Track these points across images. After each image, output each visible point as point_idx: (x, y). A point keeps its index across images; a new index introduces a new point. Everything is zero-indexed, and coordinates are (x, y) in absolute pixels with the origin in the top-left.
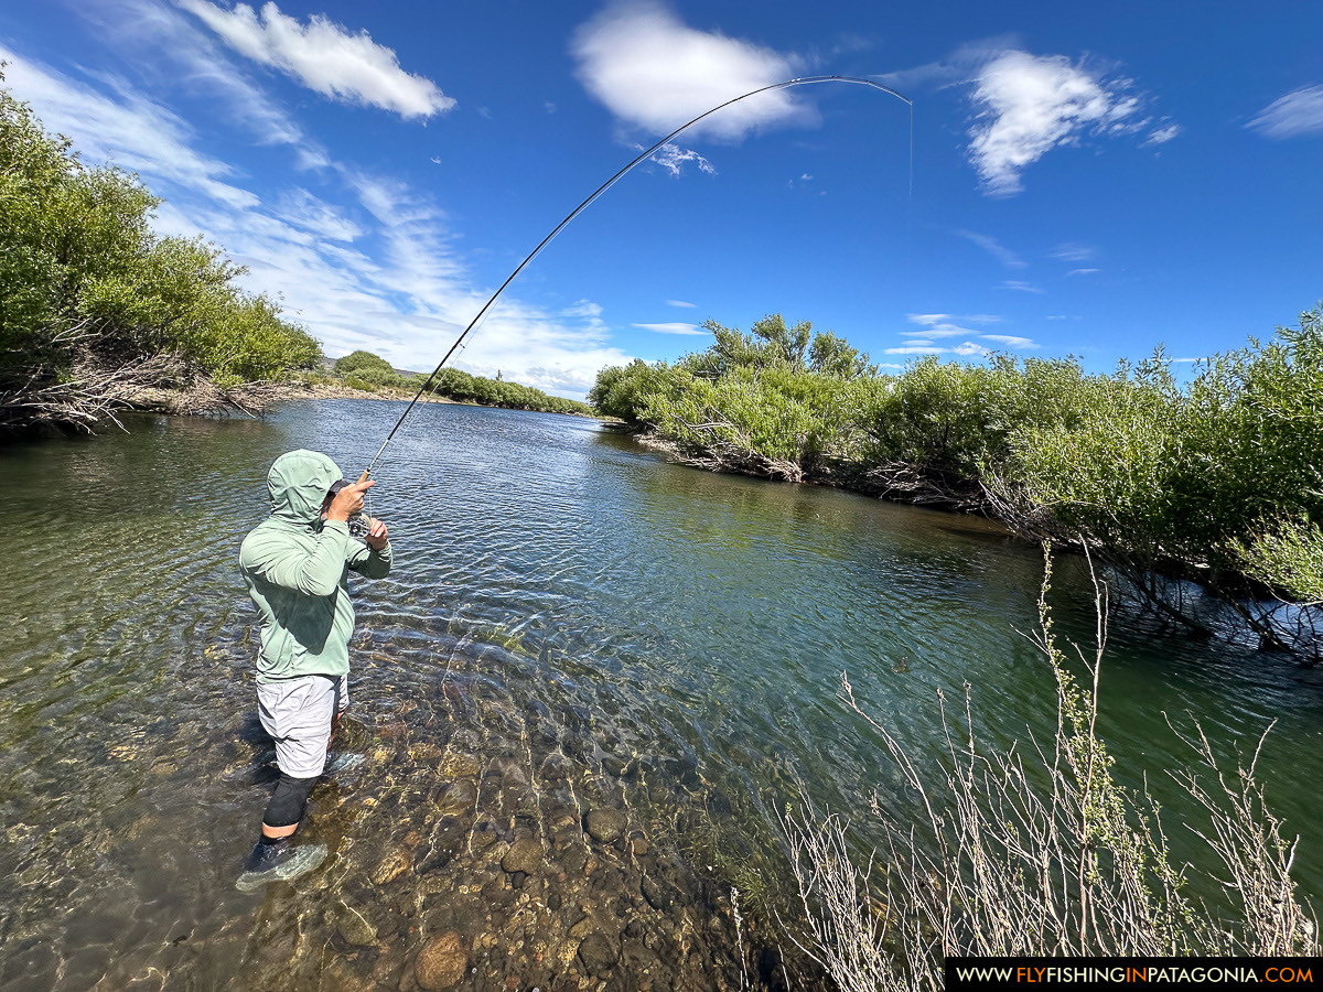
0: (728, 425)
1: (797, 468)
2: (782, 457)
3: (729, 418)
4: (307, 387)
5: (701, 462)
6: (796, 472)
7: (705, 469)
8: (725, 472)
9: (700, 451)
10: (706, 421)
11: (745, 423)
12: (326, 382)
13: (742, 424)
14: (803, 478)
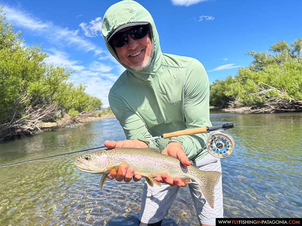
0: (274, 89)
3: (273, 86)
4: (100, 115)
5: (263, 110)
7: (265, 113)
8: (277, 112)
9: (260, 105)
10: (261, 90)
11: (283, 86)
12: (105, 114)
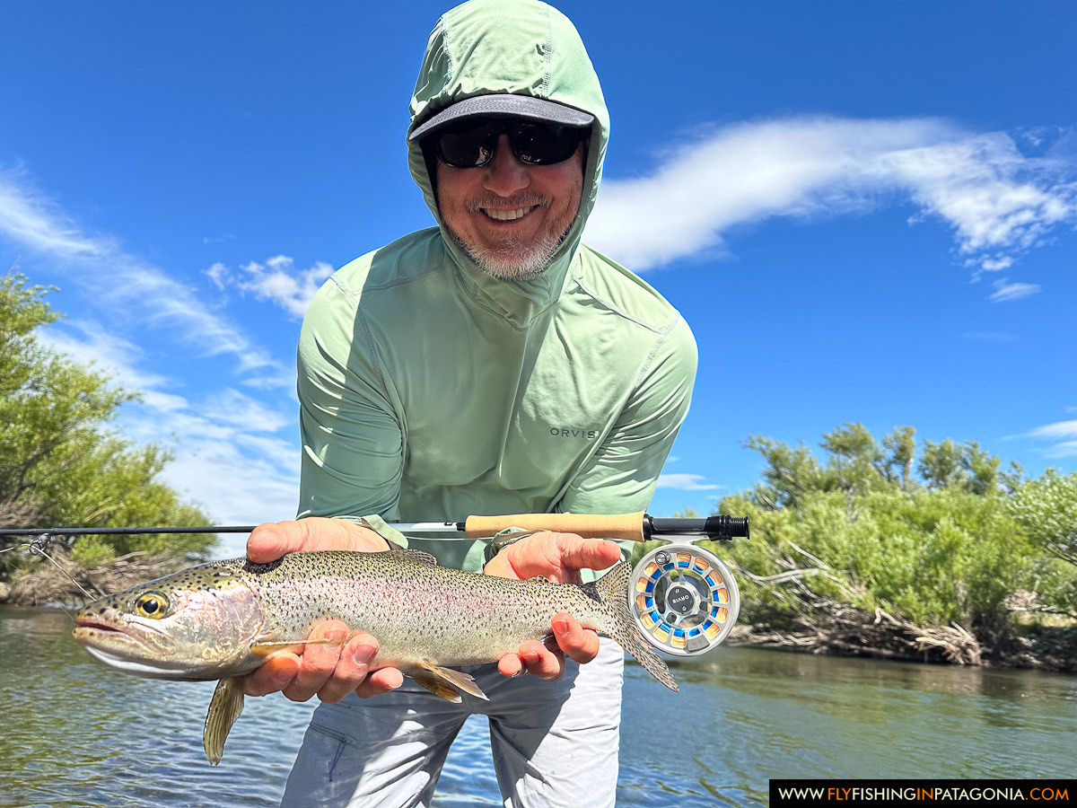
0: (827, 571)
1: (967, 637)
2: (936, 620)
5: (791, 638)
6: (968, 645)
7: (798, 650)
8: (833, 651)
10: (785, 570)
11: (856, 565)
13: (854, 569)
14: (984, 656)
